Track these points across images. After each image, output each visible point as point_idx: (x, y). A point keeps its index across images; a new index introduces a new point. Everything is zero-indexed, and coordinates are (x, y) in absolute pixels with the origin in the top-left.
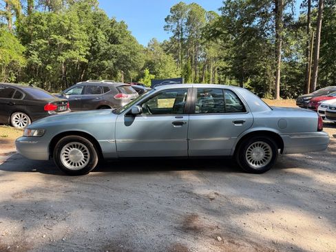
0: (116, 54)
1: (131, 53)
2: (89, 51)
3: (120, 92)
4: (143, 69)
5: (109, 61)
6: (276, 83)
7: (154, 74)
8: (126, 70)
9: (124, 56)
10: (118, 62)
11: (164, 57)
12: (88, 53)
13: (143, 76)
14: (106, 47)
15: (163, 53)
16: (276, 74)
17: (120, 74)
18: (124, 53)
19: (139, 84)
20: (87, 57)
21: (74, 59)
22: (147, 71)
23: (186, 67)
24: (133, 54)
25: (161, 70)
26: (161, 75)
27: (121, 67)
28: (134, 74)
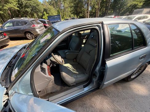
0: (30, 5)
1: (37, 5)
2: (18, 4)
3: (33, 24)
4: (43, 12)
5: (28, 9)
6: (88, 16)
7: (48, 14)
8: (37, 12)
9: (34, 6)
10: (32, 9)
11: (49, 7)
12: (18, 5)
13: (44, 15)
14: (25, 2)
15: (49, 5)
16: (88, 13)
17: (35, 15)
18: (34, 5)
19: (43, 19)
20: (18, 7)
21: (12, 8)
22: (45, 13)
23: (58, 11)
24: (38, 5)
25: (50, 12)
26: (50, 14)
27: (34, 11)
28: (40, 14)
